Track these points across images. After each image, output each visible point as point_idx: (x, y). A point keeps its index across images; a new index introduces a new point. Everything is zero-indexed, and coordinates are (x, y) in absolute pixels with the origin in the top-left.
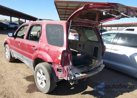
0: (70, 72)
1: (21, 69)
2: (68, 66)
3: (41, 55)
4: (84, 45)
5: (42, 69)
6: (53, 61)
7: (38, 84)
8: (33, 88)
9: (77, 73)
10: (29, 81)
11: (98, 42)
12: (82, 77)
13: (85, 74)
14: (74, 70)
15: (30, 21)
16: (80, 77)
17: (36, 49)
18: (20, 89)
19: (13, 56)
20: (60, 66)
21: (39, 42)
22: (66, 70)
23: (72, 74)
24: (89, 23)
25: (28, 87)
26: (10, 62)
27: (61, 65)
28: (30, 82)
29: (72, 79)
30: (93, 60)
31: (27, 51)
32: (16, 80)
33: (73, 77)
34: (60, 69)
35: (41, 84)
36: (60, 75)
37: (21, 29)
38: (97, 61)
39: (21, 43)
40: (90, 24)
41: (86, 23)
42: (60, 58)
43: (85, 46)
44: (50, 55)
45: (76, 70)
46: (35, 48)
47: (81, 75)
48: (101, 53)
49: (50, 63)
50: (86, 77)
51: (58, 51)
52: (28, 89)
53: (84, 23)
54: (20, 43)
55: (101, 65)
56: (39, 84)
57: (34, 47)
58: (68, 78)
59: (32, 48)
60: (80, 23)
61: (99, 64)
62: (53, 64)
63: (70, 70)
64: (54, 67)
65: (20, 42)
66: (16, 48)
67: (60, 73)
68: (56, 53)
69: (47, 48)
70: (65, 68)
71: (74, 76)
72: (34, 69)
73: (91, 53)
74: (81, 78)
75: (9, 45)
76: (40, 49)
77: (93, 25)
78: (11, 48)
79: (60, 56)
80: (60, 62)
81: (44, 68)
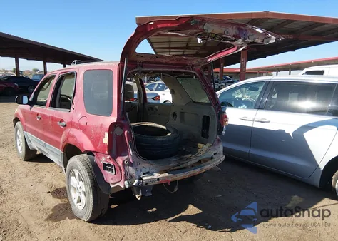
0: (131, 170)
1: (47, 174)
2: (126, 157)
3: (73, 137)
4: (182, 113)
5: (78, 169)
6: (95, 147)
7: (74, 204)
8: (63, 211)
9: (148, 173)
10: (58, 198)
11: (209, 104)
12: (158, 179)
13: (167, 174)
14: (140, 166)
15: (65, 66)
16: (152, 180)
17: (66, 125)
18: (35, 214)
19: (31, 146)
20: (108, 157)
21: (72, 109)
22: (121, 165)
23: (135, 175)
24: (178, 62)
25: (52, 210)
26: (25, 160)
27: (108, 154)
28: (59, 200)
29: (134, 184)
30: (199, 144)
31: (51, 133)
32: (31, 196)
33: (137, 181)
34: (109, 165)
35: (78, 202)
36: (110, 178)
37: (45, 87)
38: (206, 147)
39: (42, 115)
40: (184, 66)
41: (171, 64)
42: (106, 141)
43: (186, 115)
44: (89, 136)
45: (146, 166)
46: (64, 123)
47: (156, 175)
48: (216, 128)
49: (90, 153)
50: (170, 179)
51: (101, 126)
52: (51, 213)
53: (166, 63)
54: (39, 116)
55: (214, 156)
56: (75, 201)
57: (62, 121)
58: (126, 182)
59: (58, 123)
60: (156, 63)
61: (211, 153)
62: (95, 154)
63: (131, 164)
64: (98, 161)
65: (40, 112)
66: (34, 128)
67: (110, 172)
68: (98, 131)
69: (83, 122)
70: (120, 160)
71: (140, 179)
72: (65, 170)
73: (197, 131)
74: (157, 182)
75: (22, 124)
76: (71, 125)
77: (193, 66)
78: (25, 129)
79: (107, 134)
80: (106, 149)
81: (81, 166)
